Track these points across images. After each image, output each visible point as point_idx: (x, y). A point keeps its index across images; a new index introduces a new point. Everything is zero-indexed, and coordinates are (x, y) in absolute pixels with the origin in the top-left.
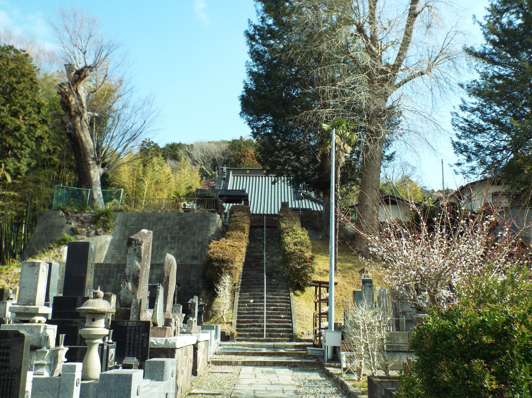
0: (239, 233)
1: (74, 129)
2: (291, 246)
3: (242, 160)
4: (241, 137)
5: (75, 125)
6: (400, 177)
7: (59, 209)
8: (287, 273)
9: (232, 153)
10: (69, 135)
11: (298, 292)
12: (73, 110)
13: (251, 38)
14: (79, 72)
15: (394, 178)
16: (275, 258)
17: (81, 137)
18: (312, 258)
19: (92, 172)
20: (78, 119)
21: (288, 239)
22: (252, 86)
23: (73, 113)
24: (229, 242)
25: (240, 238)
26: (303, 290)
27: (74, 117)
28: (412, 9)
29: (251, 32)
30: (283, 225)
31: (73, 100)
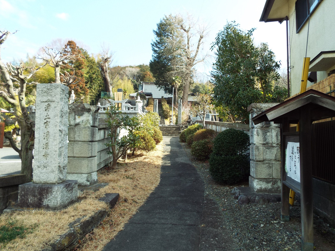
0: (152, 105)
1: (105, 76)
2: (165, 109)
3: (145, 76)
4: (143, 64)
5: (105, 75)
6: (206, 81)
7: (103, 98)
8: (164, 115)
9: (141, 73)
10: (104, 77)
11: (166, 119)
12: (105, 70)
13: (153, 45)
14: (105, 60)
15: (204, 82)
16: (160, 112)
17: (107, 78)
18: (169, 111)
19: (110, 88)
20: (106, 73)
21: (164, 107)
22: (153, 61)
23: (105, 71)
24: (150, 107)
25: (152, 107)
26: (167, 119)
27: (105, 72)
28: (199, 44)
29: (153, 44)
30: (162, 103)
31: (104, 68)
